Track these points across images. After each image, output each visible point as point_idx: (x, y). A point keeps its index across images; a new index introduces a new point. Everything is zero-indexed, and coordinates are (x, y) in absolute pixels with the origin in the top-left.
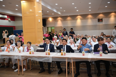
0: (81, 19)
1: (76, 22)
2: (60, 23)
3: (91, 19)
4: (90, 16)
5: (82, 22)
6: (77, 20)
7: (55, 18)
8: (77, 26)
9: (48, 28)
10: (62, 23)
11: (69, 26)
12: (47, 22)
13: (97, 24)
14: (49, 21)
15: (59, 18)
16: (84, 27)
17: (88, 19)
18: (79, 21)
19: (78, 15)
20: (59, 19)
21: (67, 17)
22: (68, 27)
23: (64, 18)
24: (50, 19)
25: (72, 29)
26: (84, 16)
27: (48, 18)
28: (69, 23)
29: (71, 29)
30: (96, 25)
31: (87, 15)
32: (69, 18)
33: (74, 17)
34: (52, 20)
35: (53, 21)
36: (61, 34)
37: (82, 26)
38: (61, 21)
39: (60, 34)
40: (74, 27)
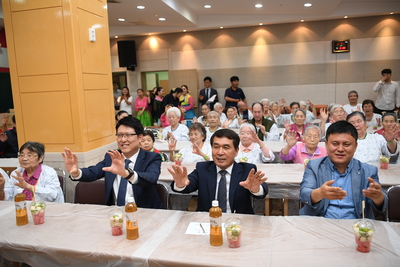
0: (269, 42)
1: (249, 54)
2: (188, 57)
3: (307, 40)
4: (302, 31)
5: (272, 53)
6: (252, 44)
7: (171, 38)
8: (255, 68)
9: (144, 74)
10: (198, 55)
11: (222, 67)
12: (141, 55)
13: (329, 61)
14: (148, 48)
15: (187, 38)
16: (278, 74)
17: (294, 41)
18: (261, 50)
19: (257, 27)
20: (186, 43)
21: (216, 32)
22: (219, 71)
23: (206, 37)
24: (153, 43)
26: (281, 31)
27: (146, 37)
28: (224, 59)
29: (232, 79)
30: (325, 65)
31: (292, 26)
32: (223, 38)
33: (242, 35)
34: (160, 44)
35: (161, 47)
37: (273, 67)
38: (195, 48)
39: (182, 98)
40: (244, 70)
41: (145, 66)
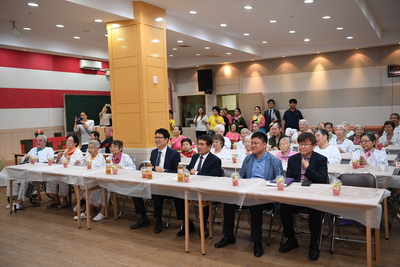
0: (327, 68)
1: (308, 79)
2: (255, 83)
3: (363, 65)
4: (358, 57)
5: (330, 77)
6: (312, 70)
7: (242, 66)
8: (314, 92)
9: (219, 97)
10: (264, 80)
11: (285, 91)
12: (217, 81)
13: (384, 85)
14: (223, 75)
15: (255, 66)
16: (336, 97)
17: (351, 66)
18: (319, 75)
19: (314, 56)
20: (254, 70)
21: (278, 61)
22: (282, 94)
23: (271, 65)
24: (227, 70)
25: (293, 101)
26: (338, 59)
27: (221, 66)
28: (287, 83)
29: (291, 101)
30: (382, 88)
31: (349, 53)
32: (286, 66)
33: (303, 62)
34: (233, 71)
35: (234, 74)
36: (259, 120)
38: (261, 74)
39: (255, 118)
40: (304, 94)
41: (220, 90)
